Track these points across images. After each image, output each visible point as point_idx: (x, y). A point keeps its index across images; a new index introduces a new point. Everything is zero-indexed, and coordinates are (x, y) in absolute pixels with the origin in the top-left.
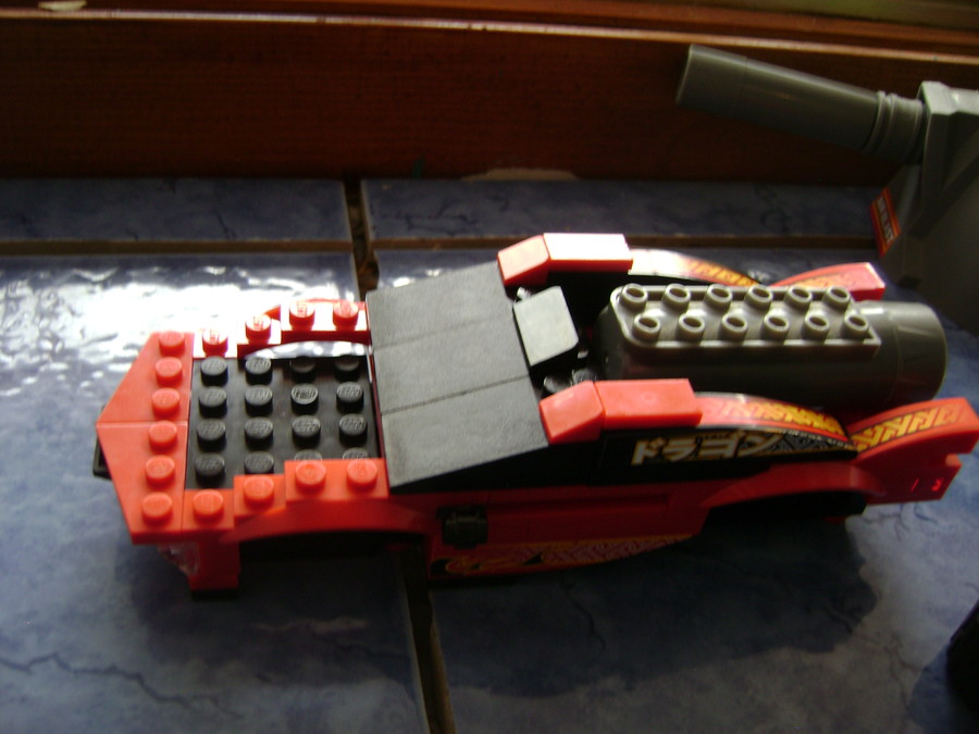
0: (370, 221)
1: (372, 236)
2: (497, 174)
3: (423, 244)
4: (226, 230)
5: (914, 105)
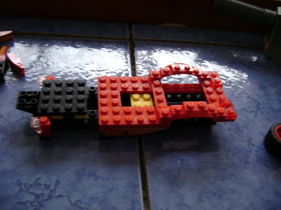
0: (134, 34)
1: (134, 37)
3: (147, 40)
4: (99, 34)
5: (275, 12)
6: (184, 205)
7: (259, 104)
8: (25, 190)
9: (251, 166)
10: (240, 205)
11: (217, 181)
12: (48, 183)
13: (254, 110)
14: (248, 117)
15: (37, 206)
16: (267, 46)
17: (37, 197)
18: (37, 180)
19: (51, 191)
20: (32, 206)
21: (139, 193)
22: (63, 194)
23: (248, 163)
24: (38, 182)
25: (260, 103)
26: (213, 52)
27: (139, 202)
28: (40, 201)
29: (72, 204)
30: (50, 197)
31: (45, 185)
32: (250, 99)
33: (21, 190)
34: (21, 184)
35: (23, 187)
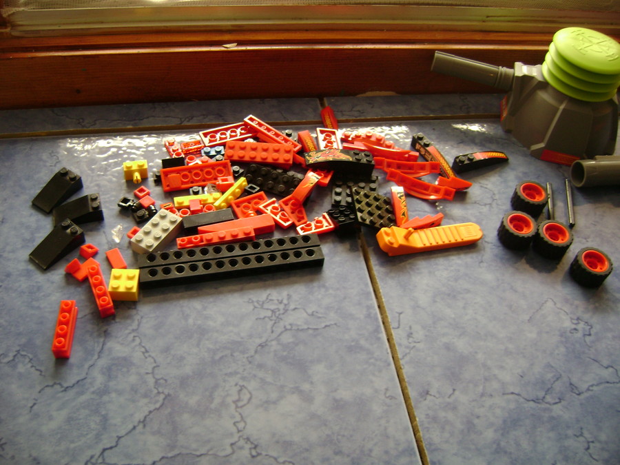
2: (369, 94)
3: (347, 121)
4: (285, 118)
5: (510, 71)
6: (418, 307)
7: (494, 194)
8: (259, 307)
9: (485, 264)
10: (475, 303)
11: (450, 283)
12: (280, 299)
13: (489, 201)
14: (481, 211)
16: (505, 115)
17: (273, 311)
18: (268, 296)
19: (286, 305)
20: (271, 320)
21: (372, 300)
22: (298, 307)
23: (482, 262)
24: (270, 298)
25: (496, 192)
26: (434, 129)
27: (374, 307)
28: (277, 315)
29: (309, 315)
30: (286, 311)
31: (278, 300)
32: (483, 189)
33: (255, 307)
34: (253, 302)
35: (256, 304)
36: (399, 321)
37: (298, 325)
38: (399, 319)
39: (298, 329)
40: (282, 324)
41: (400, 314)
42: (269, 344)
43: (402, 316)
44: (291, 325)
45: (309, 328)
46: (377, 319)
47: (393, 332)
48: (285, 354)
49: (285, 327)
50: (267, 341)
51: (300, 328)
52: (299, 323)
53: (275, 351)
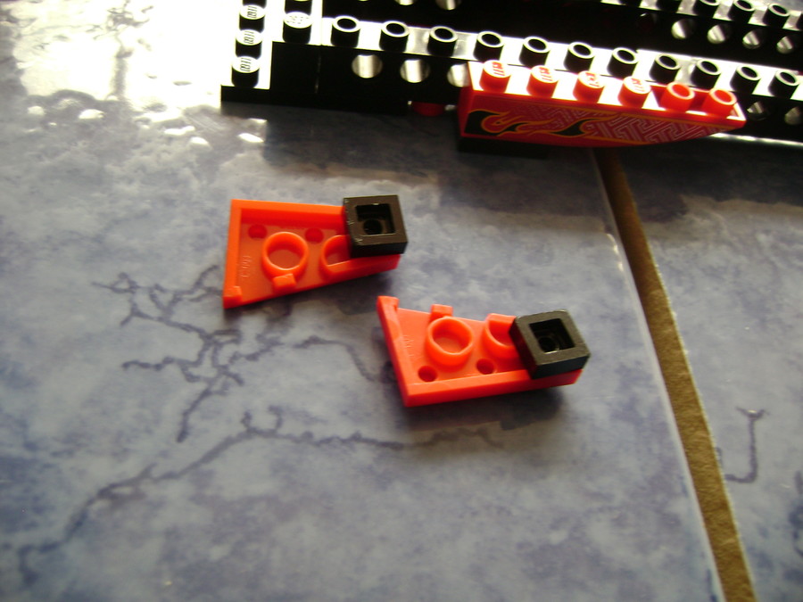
8: (155, 312)
15: (211, 382)
17: (210, 341)
20: (191, 378)
22: (324, 334)
28: (223, 359)
29: (369, 377)
30: (269, 344)
33: (136, 312)
34: (133, 288)
35: (142, 300)
36: (753, 449)
37: (310, 419)
38: (753, 440)
39: (308, 436)
40: (235, 402)
41: (754, 418)
42: (151, 491)
43: (760, 425)
44: (275, 410)
45: (356, 438)
46: (662, 429)
47: (731, 494)
48: (217, 553)
49: (247, 418)
50: (145, 474)
51: (319, 431)
52: (316, 409)
53: (172, 533)
